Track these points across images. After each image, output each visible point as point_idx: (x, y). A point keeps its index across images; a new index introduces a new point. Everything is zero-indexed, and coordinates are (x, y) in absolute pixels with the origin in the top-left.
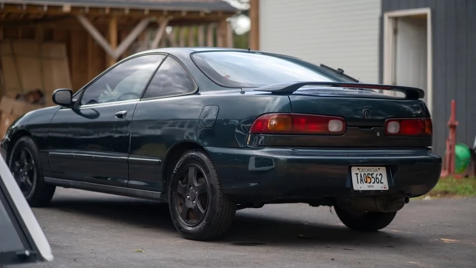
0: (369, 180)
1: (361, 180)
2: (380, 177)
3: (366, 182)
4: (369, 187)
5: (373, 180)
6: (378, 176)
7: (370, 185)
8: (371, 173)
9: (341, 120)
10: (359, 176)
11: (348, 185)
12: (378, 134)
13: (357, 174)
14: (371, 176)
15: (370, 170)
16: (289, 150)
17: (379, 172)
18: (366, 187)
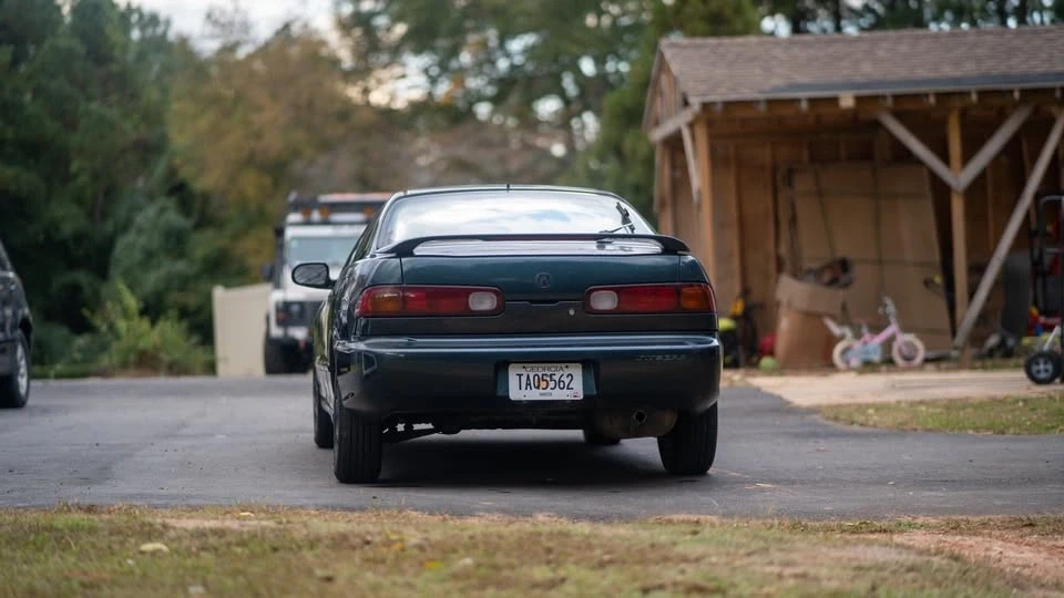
0: (543, 384)
1: (528, 384)
2: (567, 381)
3: (538, 388)
4: (542, 394)
5: (552, 384)
6: (564, 379)
7: (541, 391)
8: (549, 373)
9: (495, 292)
10: (524, 379)
11: (500, 393)
12: (572, 312)
13: (520, 375)
14: (548, 379)
15: (549, 369)
16: (404, 340)
17: (567, 372)
18: (534, 395)
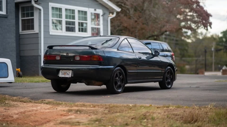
0: (65, 74)
1: (63, 74)
4: (65, 76)
5: (66, 74)
6: (69, 73)
7: (64, 75)
9: (60, 56)
10: (62, 73)
12: (72, 60)
14: (66, 73)
15: (66, 71)
16: (47, 65)
17: (69, 72)
18: (63, 76)
